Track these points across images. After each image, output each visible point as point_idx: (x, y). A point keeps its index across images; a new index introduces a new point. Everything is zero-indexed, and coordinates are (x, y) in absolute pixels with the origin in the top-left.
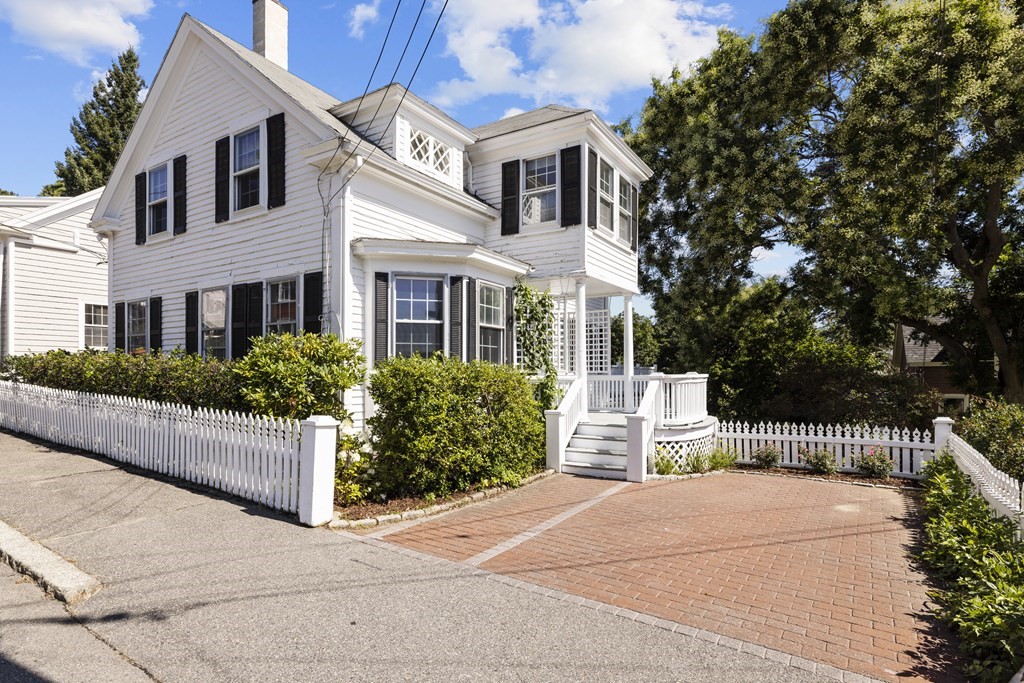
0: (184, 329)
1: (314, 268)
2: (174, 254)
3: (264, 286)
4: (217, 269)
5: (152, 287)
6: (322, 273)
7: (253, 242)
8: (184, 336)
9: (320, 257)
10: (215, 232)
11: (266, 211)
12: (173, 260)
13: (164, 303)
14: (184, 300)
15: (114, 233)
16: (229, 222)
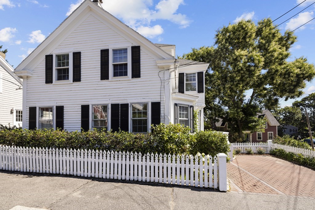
0: (80, 119)
1: (156, 100)
2: (72, 89)
3: (129, 105)
4: (101, 97)
5: (57, 102)
6: (160, 102)
7: (123, 89)
8: (80, 122)
9: (160, 97)
10: (99, 83)
11: (131, 79)
12: (71, 92)
13: (64, 108)
14: (81, 108)
15: (27, 77)
16: (109, 80)
